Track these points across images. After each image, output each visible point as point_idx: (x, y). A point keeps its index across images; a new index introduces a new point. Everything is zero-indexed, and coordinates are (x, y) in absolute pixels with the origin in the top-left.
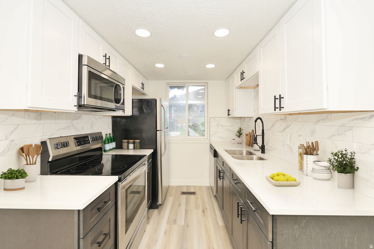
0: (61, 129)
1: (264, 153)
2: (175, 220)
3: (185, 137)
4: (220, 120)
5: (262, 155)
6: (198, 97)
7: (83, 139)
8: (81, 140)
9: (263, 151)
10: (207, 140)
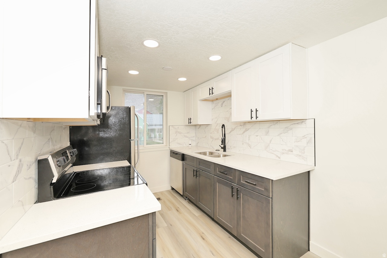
0: (45, 143)
1: (226, 151)
4: (178, 127)
5: (225, 153)
6: (149, 100)
9: (225, 150)
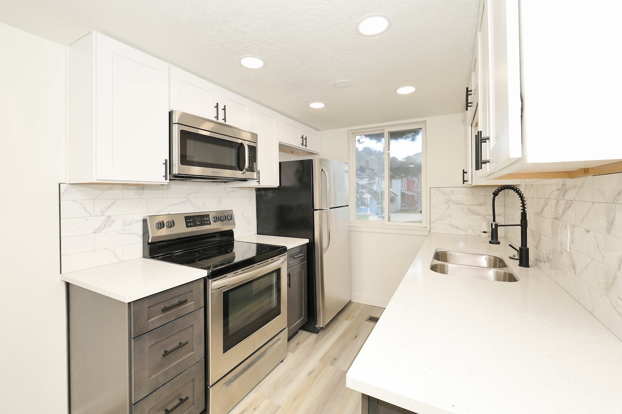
0: (172, 205)
1: (529, 266)
2: (335, 359)
3: (384, 223)
4: (453, 192)
7: (199, 219)
8: (196, 219)
9: (525, 263)
10: (425, 229)
